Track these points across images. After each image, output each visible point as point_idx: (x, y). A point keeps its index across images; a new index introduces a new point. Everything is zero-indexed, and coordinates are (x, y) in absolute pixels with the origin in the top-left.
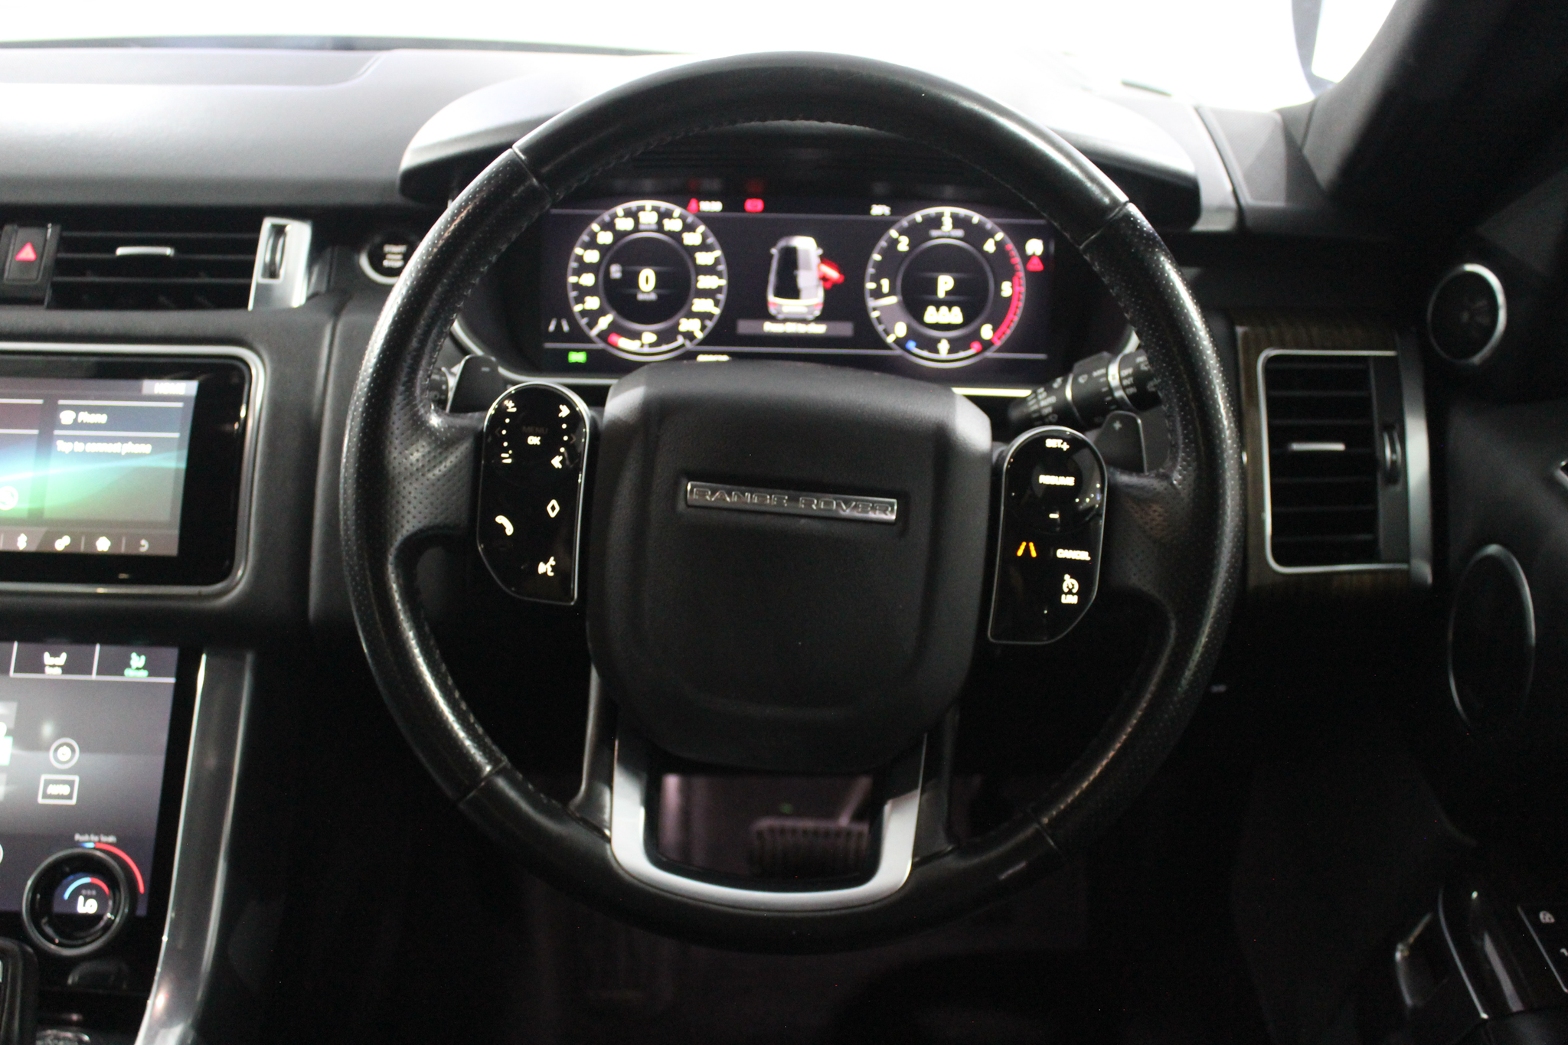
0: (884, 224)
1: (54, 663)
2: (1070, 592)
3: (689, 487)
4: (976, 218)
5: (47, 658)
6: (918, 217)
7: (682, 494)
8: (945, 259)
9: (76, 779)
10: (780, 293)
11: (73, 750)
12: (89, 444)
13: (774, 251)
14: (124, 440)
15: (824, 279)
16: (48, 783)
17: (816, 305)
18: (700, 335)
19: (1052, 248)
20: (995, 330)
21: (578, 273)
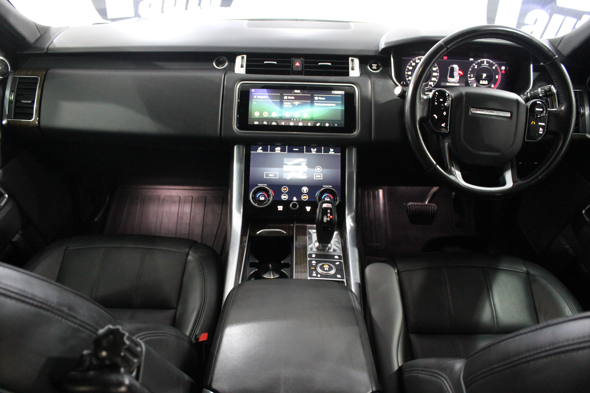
0: (472, 63)
1: (314, 151)
2: (541, 131)
3: (472, 110)
4: (491, 61)
5: (312, 149)
6: (479, 61)
7: (470, 111)
8: (485, 70)
9: (322, 174)
10: (450, 77)
11: (320, 168)
12: (322, 104)
13: (449, 68)
14: (329, 103)
15: (459, 74)
16: (316, 175)
17: (458, 80)
18: (433, 86)
19: (508, 68)
20: (494, 86)
21: (408, 71)
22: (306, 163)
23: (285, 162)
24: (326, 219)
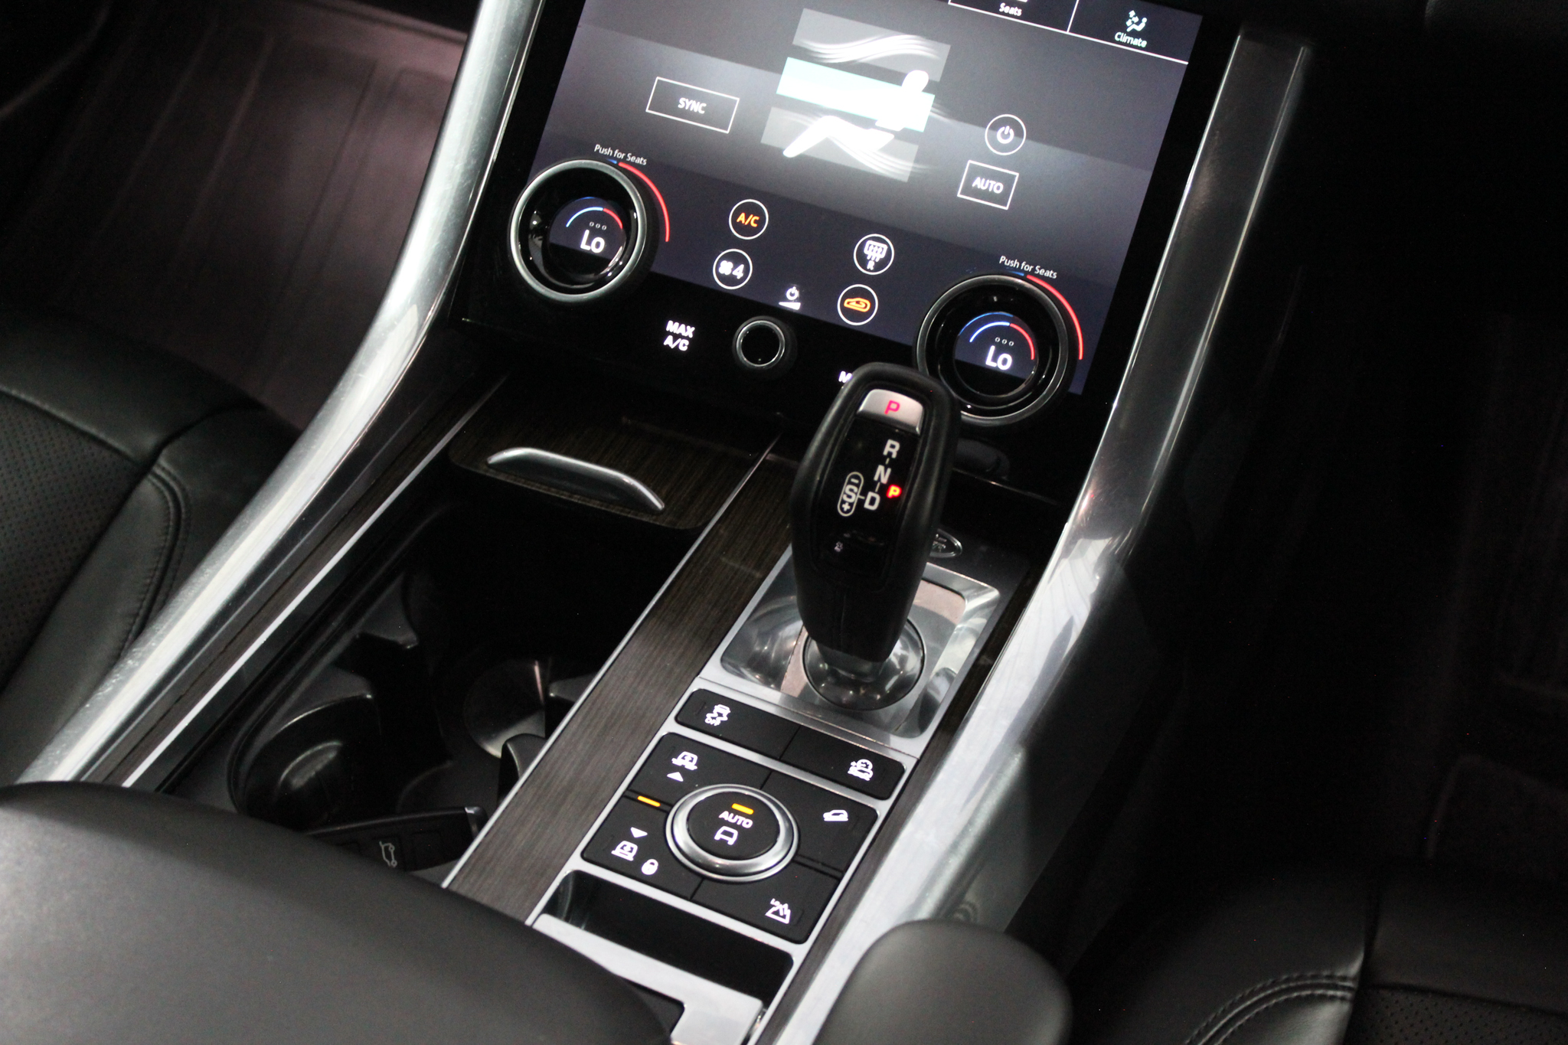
9: (1016, 176)
11: (1019, 133)
16: (975, 172)
22: (937, 78)
23: (800, 40)
24: (854, 499)
